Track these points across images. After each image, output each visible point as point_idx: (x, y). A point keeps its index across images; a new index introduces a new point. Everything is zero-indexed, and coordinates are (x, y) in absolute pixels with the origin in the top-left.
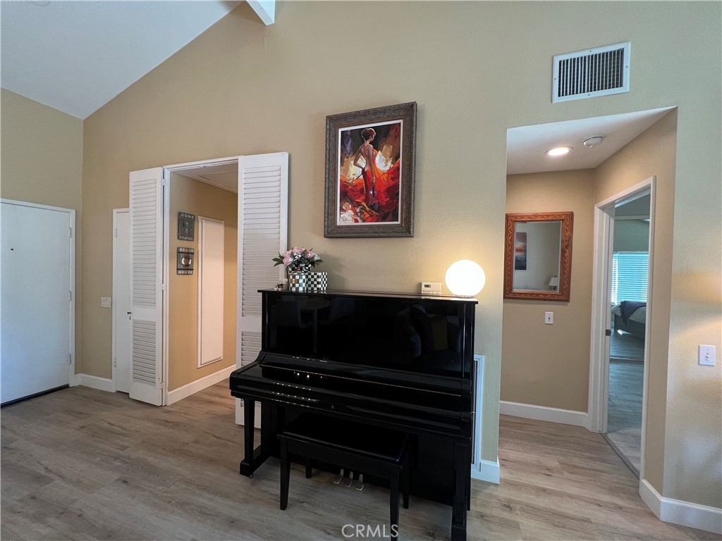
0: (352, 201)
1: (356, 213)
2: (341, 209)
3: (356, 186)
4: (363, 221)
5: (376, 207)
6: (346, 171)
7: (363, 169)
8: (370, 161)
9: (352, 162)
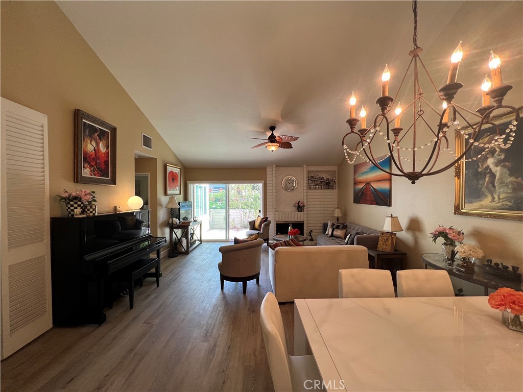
0: (89, 164)
1: (91, 171)
2: (84, 167)
3: (91, 155)
4: (95, 176)
5: (100, 169)
6: (86, 146)
7: (94, 148)
8: (97, 145)
9: (89, 142)
